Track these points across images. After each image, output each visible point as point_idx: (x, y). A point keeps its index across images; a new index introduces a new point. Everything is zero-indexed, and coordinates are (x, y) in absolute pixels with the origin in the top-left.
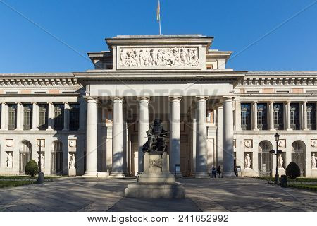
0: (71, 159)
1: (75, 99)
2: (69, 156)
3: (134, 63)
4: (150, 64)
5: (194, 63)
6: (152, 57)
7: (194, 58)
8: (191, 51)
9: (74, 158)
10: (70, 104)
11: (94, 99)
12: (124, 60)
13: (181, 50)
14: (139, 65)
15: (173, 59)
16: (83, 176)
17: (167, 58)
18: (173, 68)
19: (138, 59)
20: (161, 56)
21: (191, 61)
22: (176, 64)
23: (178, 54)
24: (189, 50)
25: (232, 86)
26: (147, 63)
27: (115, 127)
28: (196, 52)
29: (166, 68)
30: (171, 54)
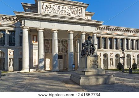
0: (10, 62)
1: (12, 29)
2: (9, 60)
3: (50, 11)
4: (59, 13)
5: (80, 16)
6: (59, 9)
7: (80, 13)
8: (78, 10)
9: (12, 61)
10: (9, 31)
11: (27, 28)
12: (45, 9)
13: (74, 9)
14: (53, 13)
15: (70, 12)
16: (21, 72)
17: (67, 11)
18: (70, 16)
19: (52, 9)
20: (64, 10)
21: (79, 14)
22: (72, 15)
23: (72, 10)
24: (77, 9)
25: (96, 28)
26: (57, 12)
27: (40, 44)
28: (81, 10)
29: (67, 16)
30: (69, 10)
